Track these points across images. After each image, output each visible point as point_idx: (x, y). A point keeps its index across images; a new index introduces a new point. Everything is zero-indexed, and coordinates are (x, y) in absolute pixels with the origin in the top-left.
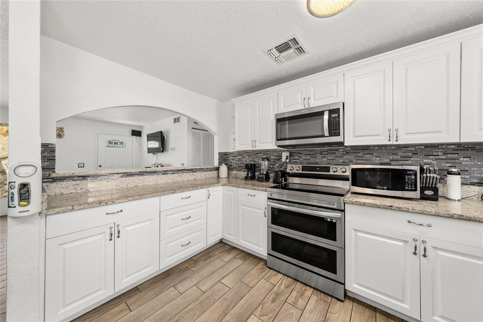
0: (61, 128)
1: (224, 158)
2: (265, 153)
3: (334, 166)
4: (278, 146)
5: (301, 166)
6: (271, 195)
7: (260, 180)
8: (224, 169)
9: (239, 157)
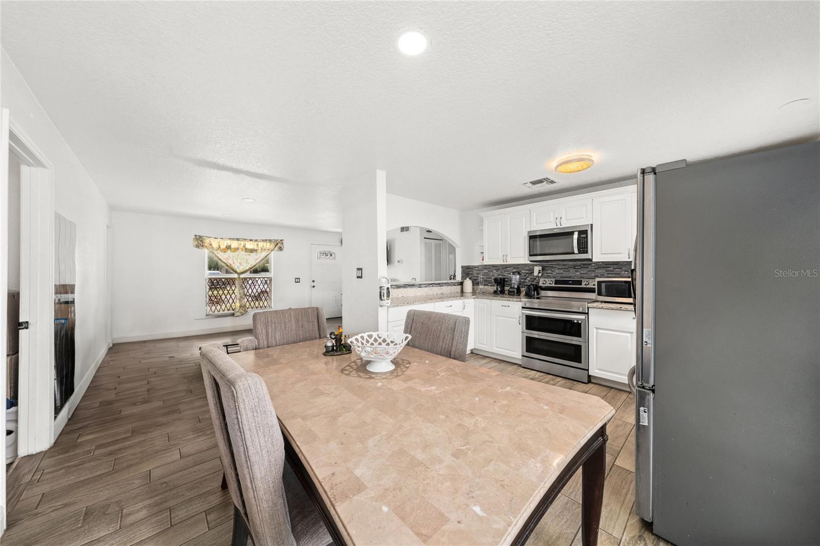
0: (281, 240)
1: (468, 271)
2: (515, 267)
3: (585, 280)
4: (531, 261)
5: (554, 280)
6: (525, 304)
7: (511, 293)
8: (468, 284)
9: (485, 271)
